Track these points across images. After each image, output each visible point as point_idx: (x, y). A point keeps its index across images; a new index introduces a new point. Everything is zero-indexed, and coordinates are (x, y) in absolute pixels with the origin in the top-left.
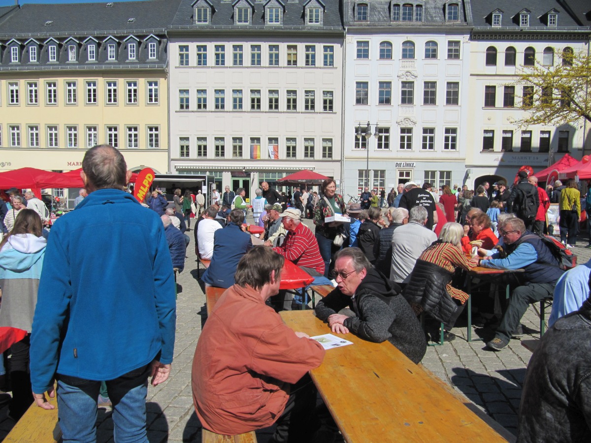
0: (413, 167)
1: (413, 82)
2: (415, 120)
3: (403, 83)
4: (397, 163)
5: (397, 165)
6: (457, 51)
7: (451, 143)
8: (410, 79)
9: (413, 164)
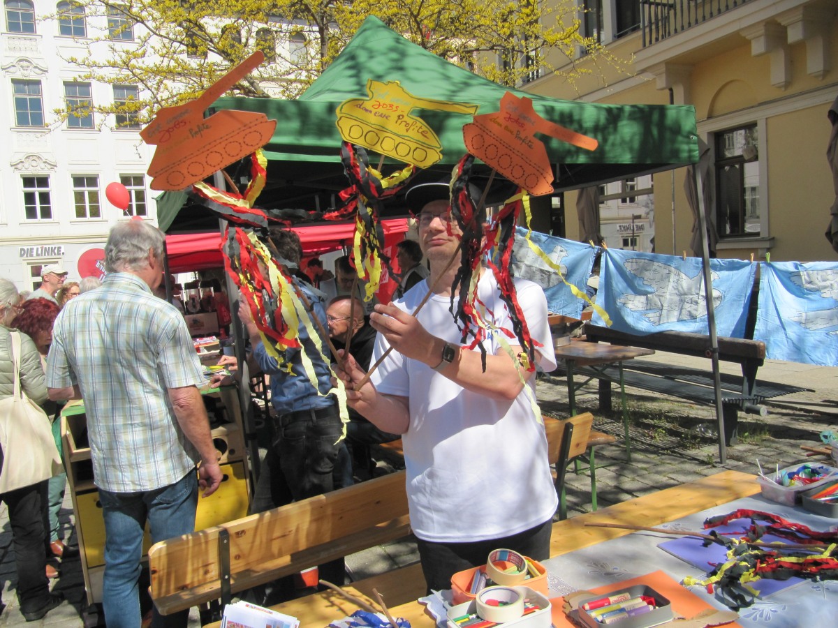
0: (59, 254)
1: (38, 83)
2: (52, 160)
3: (14, 81)
4: (22, 250)
5: (23, 253)
7: (135, 203)
8: (32, 75)
9: (59, 248)
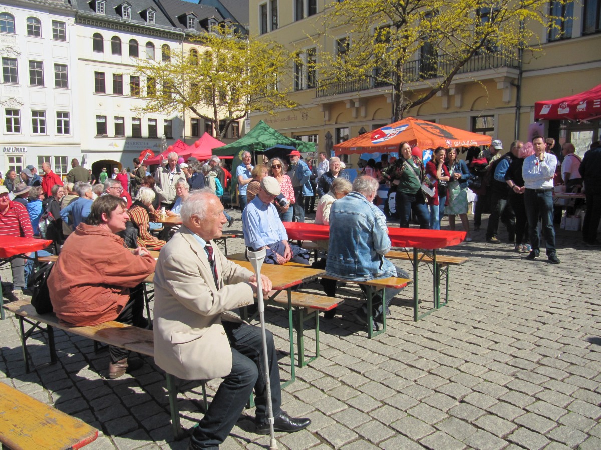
0: (24, 152)
1: (16, 60)
2: (21, 102)
3: (3, 59)
4: (4, 148)
6: (62, 32)
7: (64, 127)
8: (12, 56)
9: (24, 149)
